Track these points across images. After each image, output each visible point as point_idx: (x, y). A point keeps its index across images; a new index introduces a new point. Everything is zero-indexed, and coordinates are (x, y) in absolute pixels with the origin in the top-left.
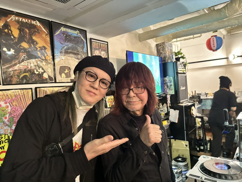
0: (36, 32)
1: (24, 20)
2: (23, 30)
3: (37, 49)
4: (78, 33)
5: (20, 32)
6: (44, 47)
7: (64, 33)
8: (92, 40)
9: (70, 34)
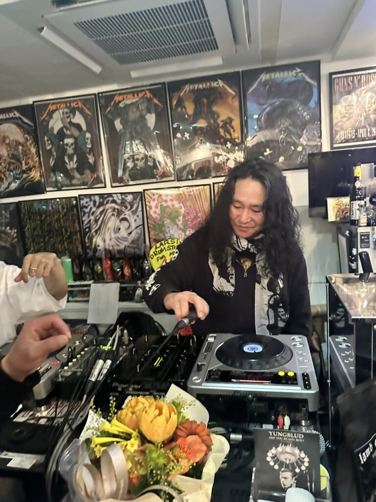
2: (200, 100)
4: (297, 73)
6: (230, 119)
8: (334, 76)
9: (279, 81)
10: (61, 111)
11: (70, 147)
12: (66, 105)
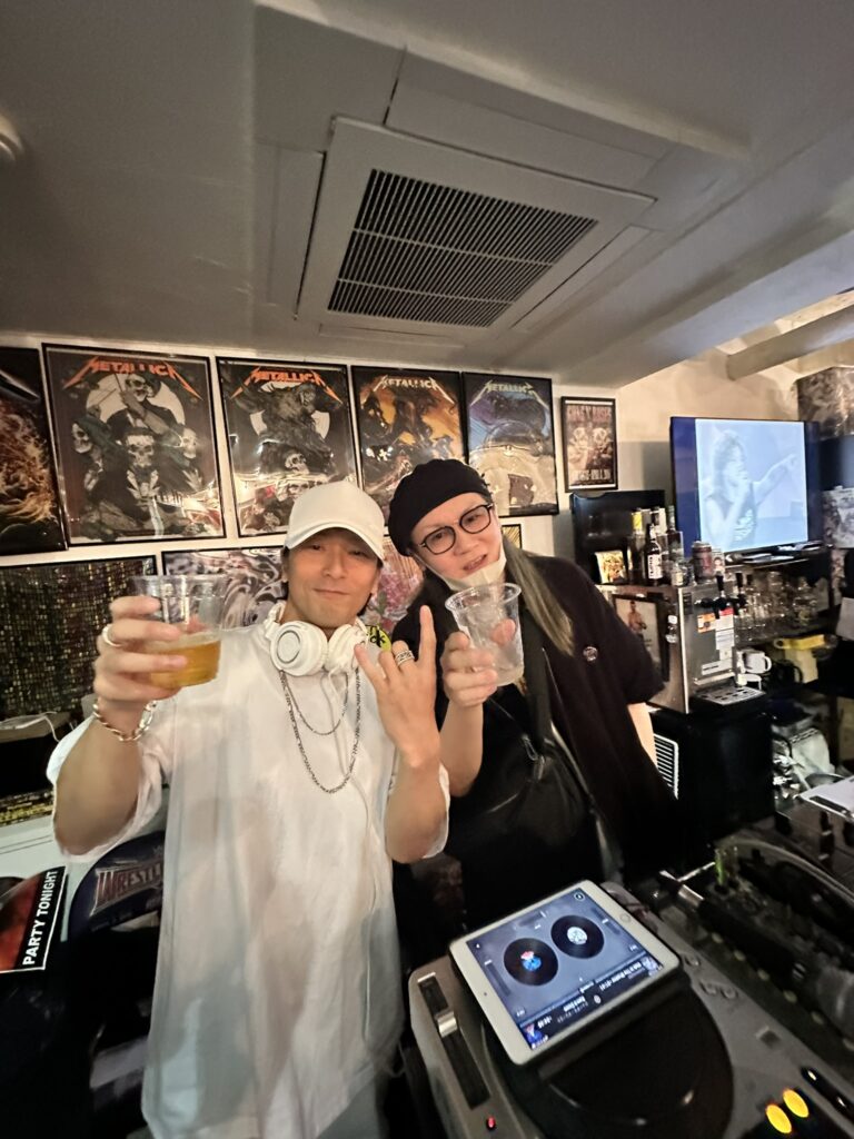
0: (429, 404)
1: (405, 383)
2: (404, 404)
3: (431, 443)
4: (528, 390)
5: (397, 411)
6: (446, 437)
7: (491, 396)
8: (567, 402)
9: (507, 396)
10: (122, 378)
11: (141, 453)
12: (137, 367)
